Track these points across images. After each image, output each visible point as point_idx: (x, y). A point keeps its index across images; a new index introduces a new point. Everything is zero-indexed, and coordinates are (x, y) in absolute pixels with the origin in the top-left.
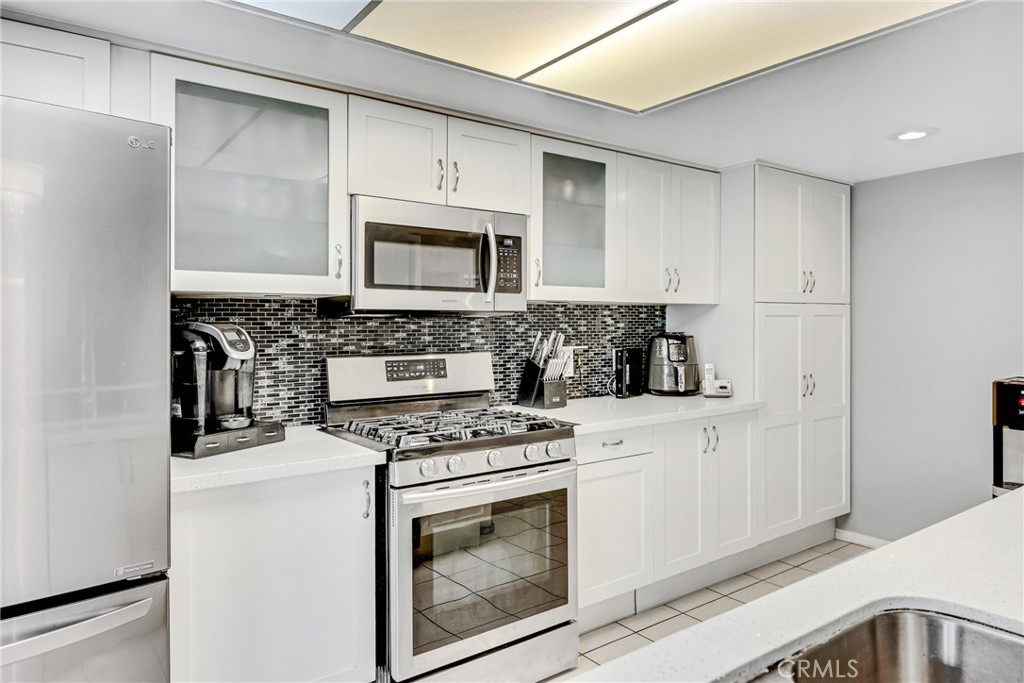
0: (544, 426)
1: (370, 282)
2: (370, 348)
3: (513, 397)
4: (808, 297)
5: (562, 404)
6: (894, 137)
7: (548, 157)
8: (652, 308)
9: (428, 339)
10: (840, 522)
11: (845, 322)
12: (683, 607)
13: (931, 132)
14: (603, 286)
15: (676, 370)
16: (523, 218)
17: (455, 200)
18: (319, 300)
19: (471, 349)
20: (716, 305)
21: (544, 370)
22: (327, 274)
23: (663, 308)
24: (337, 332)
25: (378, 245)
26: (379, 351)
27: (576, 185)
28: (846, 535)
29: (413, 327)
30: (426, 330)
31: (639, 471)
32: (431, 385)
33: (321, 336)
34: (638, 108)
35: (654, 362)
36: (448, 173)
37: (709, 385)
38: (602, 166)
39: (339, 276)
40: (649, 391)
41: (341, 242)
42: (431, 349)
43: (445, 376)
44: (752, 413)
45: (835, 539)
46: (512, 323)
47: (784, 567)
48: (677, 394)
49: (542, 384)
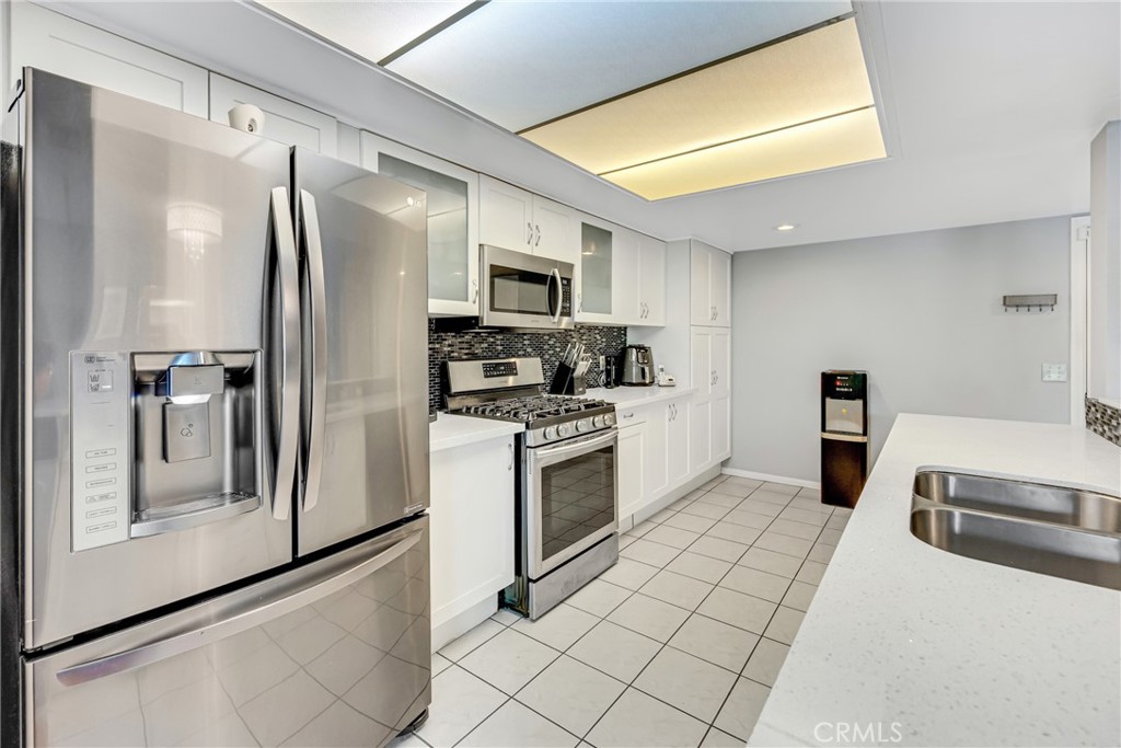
0: (594, 405)
1: (492, 308)
2: (466, 354)
3: (548, 388)
4: (714, 323)
5: (584, 392)
6: (775, 228)
7: (584, 225)
8: (620, 328)
9: (500, 348)
10: (724, 464)
11: (729, 338)
12: (659, 520)
13: (797, 226)
14: (610, 313)
15: (643, 370)
16: (571, 267)
17: (537, 252)
18: (437, 320)
19: (524, 356)
20: (663, 327)
21: (574, 370)
22: (467, 300)
23: (626, 328)
24: (447, 343)
25: (496, 280)
26: (474, 357)
27: (597, 246)
28: (728, 471)
29: (492, 340)
30: (499, 342)
31: (639, 434)
32: (511, 381)
33: (437, 346)
34: (650, 199)
35: (627, 364)
36: (534, 234)
37: (662, 378)
38: (610, 233)
39: (474, 302)
40: (623, 384)
41: (476, 278)
42: (501, 356)
43: (516, 374)
44: (689, 395)
45: (721, 474)
46: (547, 337)
47: (702, 493)
48: (644, 385)
49: (572, 378)
